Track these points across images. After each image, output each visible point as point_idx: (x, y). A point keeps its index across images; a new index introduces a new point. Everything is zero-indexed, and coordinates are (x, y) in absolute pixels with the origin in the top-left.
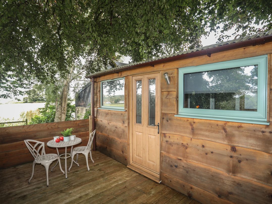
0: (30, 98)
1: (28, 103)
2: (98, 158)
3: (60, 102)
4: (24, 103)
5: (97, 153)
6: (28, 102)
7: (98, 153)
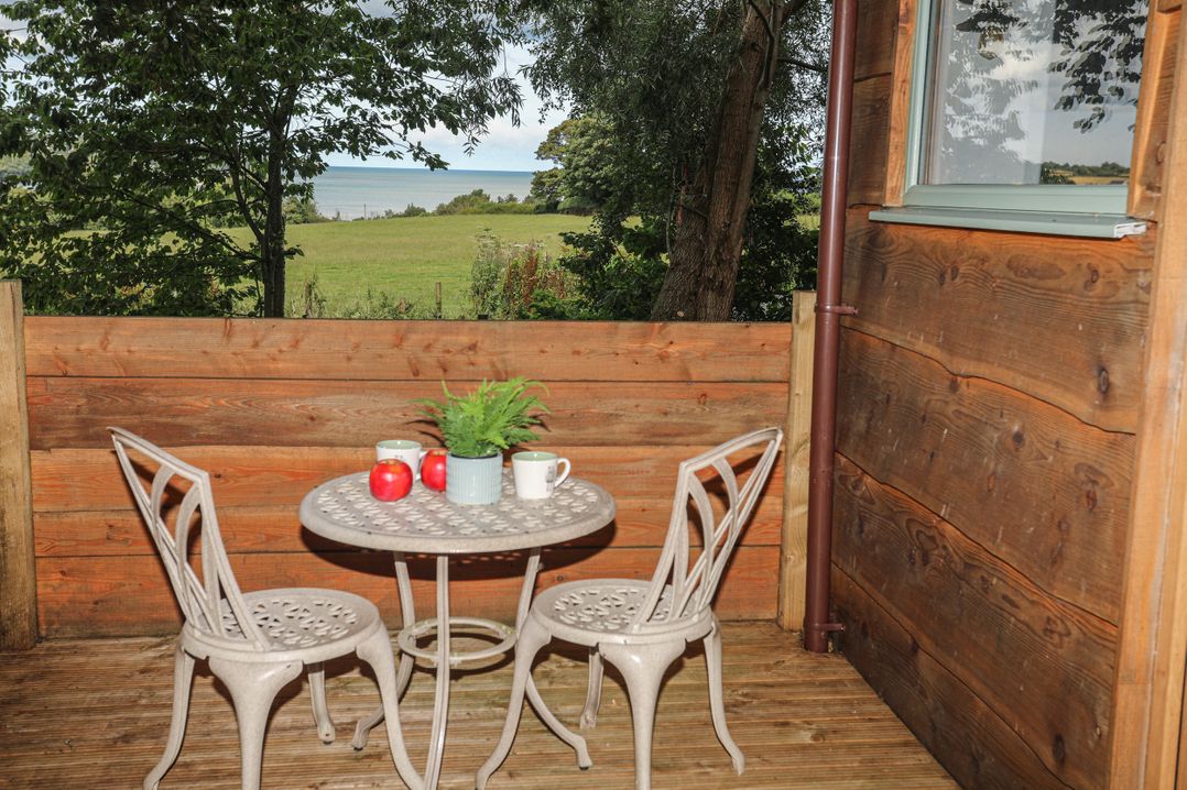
0: (575, 180)
1: (564, 211)
2: (806, 737)
3: (699, 191)
4: (538, 211)
5: (822, 684)
6: (560, 207)
7: (833, 685)
